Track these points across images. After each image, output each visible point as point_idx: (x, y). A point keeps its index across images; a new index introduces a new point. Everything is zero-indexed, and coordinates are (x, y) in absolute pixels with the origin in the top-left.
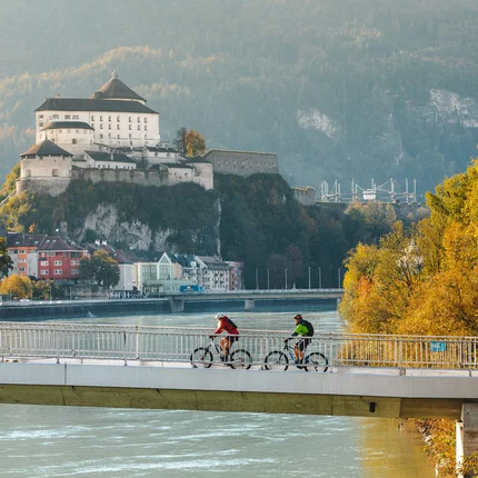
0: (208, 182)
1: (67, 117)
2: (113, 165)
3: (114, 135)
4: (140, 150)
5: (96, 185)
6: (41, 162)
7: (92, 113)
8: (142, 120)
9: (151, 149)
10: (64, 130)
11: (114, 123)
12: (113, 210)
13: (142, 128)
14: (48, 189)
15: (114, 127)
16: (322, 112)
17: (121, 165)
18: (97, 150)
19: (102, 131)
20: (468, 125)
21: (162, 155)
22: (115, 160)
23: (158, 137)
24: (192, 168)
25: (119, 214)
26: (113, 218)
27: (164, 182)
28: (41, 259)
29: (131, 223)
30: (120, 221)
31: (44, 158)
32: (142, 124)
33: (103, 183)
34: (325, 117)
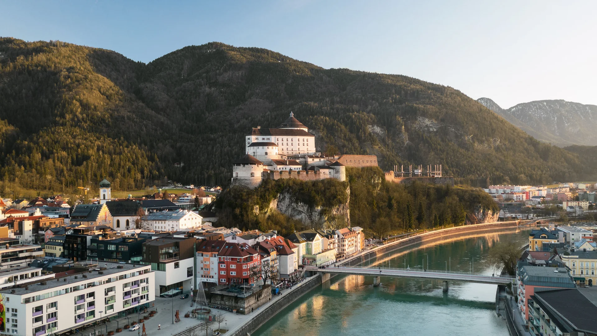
0: (343, 178)
1: (263, 139)
2: (288, 168)
3: (290, 149)
4: (304, 157)
5: (277, 181)
6: (244, 168)
7: (277, 137)
8: (305, 140)
9: (311, 157)
10: (261, 147)
11: (290, 142)
12: (287, 196)
13: (305, 144)
14: (248, 185)
15: (290, 144)
16: (377, 126)
17: (293, 167)
18: (280, 158)
19: (283, 147)
20: (432, 130)
21: (317, 160)
22: (290, 164)
23: (314, 149)
24: (333, 169)
25: (290, 199)
26: (287, 201)
27: (317, 178)
28: (220, 262)
29: (297, 204)
30: (291, 202)
31: (246, 166)
32: (306, 142)
33: (281, 180)
34: (379, 128)
